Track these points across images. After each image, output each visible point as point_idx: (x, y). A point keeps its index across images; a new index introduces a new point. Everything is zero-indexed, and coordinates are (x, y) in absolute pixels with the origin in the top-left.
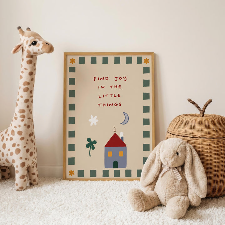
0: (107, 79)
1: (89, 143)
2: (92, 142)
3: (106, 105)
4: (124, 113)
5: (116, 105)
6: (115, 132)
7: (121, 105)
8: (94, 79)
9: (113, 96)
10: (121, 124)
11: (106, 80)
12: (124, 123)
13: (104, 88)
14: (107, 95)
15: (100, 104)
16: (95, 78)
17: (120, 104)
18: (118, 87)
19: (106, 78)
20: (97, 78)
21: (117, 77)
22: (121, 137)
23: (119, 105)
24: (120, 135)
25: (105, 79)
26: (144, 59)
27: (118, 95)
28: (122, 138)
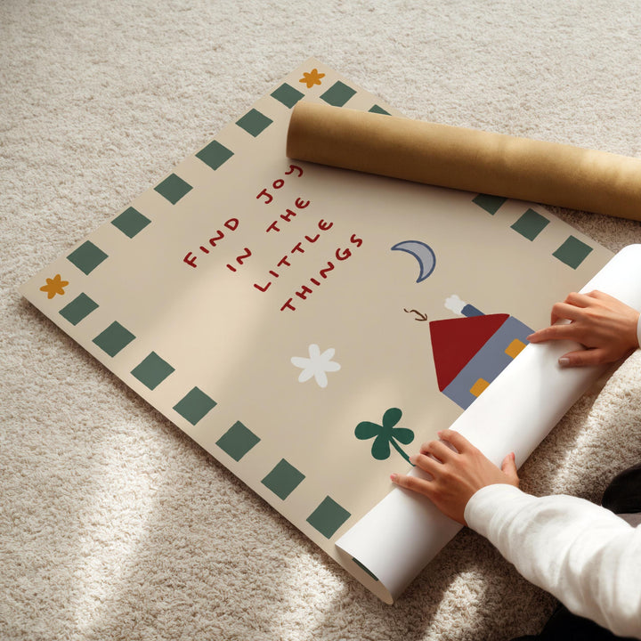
0: (233, 224)
1: (372, 440)
2: (381, 424)
3: (311, 286)
4: (394, 248)
5: (341, 255)
6: (425, 320)
7: (360, 242)
8: (191, 263)
9: (305, 245)
10: (420, 280)
11: (233, 229)
12: (426, 272)
13: (249, 254)
14: (284, 261)
15: (287, 305)
16: (190, 259)
17: (353, 240)
18: (294, 209)
19: (226, 225)
20: (197, 253)
21: (264, 192)
22: (463, 312)
23: (353, 247)
24: (453, 309)
25: (225, 231)
26: (301, 81)
27: (322, 226)
28: (468, 309)
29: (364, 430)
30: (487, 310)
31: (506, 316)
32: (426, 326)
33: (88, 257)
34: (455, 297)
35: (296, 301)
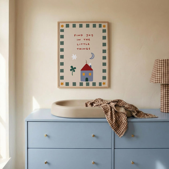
29: (72, 67)
30: (92, 68)
31: (93, 70)
32: (86, 63)
33: (67, 26)
34: (91, 64)
35: (79, 49)
